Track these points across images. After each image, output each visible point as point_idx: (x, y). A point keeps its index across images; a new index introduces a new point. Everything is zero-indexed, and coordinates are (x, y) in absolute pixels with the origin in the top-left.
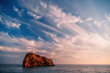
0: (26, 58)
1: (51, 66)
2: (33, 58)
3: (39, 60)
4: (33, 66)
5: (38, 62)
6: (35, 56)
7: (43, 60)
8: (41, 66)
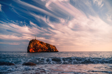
0: (30, 44)
1: (54, 52)
2: (37, 45)
3: (43, 46)
4: (37, 52)
5: (42, 48)
6: (38, 42)
7: (47, 47)
8: (45, 52)
